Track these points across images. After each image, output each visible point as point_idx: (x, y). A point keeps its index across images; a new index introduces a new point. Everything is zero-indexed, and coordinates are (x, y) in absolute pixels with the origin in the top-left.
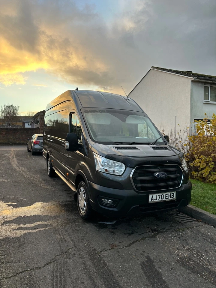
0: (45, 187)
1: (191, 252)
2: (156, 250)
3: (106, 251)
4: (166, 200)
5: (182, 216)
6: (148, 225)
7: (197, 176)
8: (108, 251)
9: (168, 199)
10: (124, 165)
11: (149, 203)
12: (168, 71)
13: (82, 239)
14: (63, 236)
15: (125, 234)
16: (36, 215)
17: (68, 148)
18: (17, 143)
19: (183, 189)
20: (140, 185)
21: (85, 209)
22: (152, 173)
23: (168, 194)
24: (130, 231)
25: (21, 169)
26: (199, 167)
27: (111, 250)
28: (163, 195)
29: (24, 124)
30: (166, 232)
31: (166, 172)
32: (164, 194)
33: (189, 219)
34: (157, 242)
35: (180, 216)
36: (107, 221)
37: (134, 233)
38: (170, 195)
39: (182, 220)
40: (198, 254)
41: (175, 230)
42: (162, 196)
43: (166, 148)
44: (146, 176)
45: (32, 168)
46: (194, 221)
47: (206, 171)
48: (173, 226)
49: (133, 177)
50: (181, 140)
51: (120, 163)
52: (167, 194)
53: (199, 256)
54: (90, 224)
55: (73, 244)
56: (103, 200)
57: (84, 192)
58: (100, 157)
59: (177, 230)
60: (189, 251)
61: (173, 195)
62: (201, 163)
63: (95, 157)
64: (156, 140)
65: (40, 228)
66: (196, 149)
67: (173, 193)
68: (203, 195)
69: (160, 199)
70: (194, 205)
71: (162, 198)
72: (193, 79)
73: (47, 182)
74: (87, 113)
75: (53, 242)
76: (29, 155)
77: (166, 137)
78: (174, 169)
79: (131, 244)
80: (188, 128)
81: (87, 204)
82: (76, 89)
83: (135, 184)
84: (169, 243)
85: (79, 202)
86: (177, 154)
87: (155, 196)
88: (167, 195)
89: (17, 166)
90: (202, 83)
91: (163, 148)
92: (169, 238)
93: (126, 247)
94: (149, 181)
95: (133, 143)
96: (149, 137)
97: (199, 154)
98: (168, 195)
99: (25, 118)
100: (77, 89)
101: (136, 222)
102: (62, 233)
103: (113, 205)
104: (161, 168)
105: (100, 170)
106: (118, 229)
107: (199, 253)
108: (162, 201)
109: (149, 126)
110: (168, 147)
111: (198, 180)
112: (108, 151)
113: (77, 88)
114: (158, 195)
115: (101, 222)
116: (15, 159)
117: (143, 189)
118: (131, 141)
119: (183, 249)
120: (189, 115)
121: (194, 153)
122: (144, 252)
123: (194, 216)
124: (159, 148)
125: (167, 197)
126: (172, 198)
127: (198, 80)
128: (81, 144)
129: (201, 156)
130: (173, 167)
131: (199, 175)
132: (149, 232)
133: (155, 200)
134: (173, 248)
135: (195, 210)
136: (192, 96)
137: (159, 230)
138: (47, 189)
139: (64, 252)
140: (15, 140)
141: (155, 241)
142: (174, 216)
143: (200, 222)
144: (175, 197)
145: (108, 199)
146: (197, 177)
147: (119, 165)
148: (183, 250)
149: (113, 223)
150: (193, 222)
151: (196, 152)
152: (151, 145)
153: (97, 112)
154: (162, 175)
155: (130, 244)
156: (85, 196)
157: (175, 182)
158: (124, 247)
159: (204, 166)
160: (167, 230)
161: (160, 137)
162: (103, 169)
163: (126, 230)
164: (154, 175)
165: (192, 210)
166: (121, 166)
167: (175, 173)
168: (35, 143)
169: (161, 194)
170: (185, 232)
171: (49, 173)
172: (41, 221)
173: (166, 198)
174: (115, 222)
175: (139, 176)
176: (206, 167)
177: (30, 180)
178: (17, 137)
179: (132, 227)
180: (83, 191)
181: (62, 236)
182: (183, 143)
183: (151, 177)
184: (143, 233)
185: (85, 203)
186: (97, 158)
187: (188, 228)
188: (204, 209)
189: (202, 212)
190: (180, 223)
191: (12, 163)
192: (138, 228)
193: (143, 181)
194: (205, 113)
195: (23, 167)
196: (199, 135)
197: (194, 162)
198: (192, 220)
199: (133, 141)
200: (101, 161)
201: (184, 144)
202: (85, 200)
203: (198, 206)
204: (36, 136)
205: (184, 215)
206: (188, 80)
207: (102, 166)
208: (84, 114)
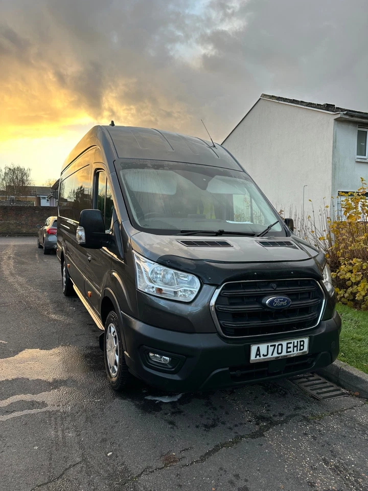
0: (53, 316)
1: (341, 477)
2: (264, 470)
3: (151, 472)
4: (287, 356)
5: (317, 382)
6: (248, 404)
7: (344, 297)
8: (157, 473)
9: (292, 353)
10: (197, 280)
11: (251, 362)
12: (292, 103)
13: (104, 440)
14: (63, 431)
15: (197, 427)
16: (17, 379)
17: (84, 241)
18: (22, 233)
19: (323, 331)
20: (230, 324)
21: (116, 370)
22: (259, 298)
23: (292, 341)
24: (208, 418)
25: (17, 281)
26: (349, 279)
27: (163, 471)
28: (282, 345)
29: (39, 200)
30: (286, 421)
31: (289, 295)
32: (284, 343)
33: (331, 389)
34: (267, 448)
35: (314, 382)
36: (161, 395)
37: (217, 425)
38: (296, 345)
39: (319, 391)
40: (359, 483)
41: (304, 417)
42: (280, 347)
43: (288, 244)
44: (245, 305)
45: (37, 278)
46: (343, 394)
47: (362, 287)
48: (299, 408)
49: (217, 306)
50: (314, 230)
51: (190, 276)
52: (291, 343)
53: (362, 487)
54: (125, 402)
55: (81, 452)
56: (151, 354)
57: (116, 334)
58: (146, 262)
59: (310, 417)
60: (338, 474)
61: (303, 345)
62: (352, 273)
63: (136, 260)
64: (269, 228)
65: (18, 411)
66: (342, 245)
67: (303, 341)
68: (360, 336)
69: (275, 355)
70: (343, 359)
71: (280, 351)
72: (339, 116)
73: (58, 306)
74: (126, 171)
75: (36, 448)
76: (39, 255)
77: (289, 222)
78: (307, 288)
79: (209, 454)
80: (327, 207)
81: (120, 359)
82: (110, 123)
83: (222, 322)
84: (292, 450)
85: (108, 353)
86: (313, 256)
87: (263, 347)
88: (289, 345)
89: (12, 274)
90: (355, 123)
91: (281, 244)
92: (292, 438)
93: (197, 462)
94: (252, 315)
95: (221, 233)
96: (254, 220)
97: (347, 255)
98: (291, 345)
99: (43, 190)
100: (113, 124)
101: (223, 398)
102: (62, 423)
103: (170, 367)
104: (278, 286)
105: (146, 291)
106: (184, 415)
107: (360, 480)
108: (278, 357)
109: (254, 200)
110: (292, 242)
111: (344, 304)
112: (165, 249)
113: (112, 122)
114: (271, 346)
115: (149, 398)
116: (11, 262)
117: (238, 331)
118: (216, 228)
119: (324, 467)
120: (330, 184)
121: (339, 253)
122: (237, 476)
123: (342, 383)
124: (274, 244)
125: (289, 350)
126: (300, 350)
127: (347, 117)
128: (111, 233)
129: (354, 259)
130: (302, 283)
131: (346, 295)
132: (250, 421)
133: (264, 355)
134: (302, 466)
135: (345, 372)
136: (336, 147)
137: (271, 417)
138: (55, 320)
139: (57, 474)
140: (20, 227)
141: (262, 445)
142: (301, 382)
143: (357, 396)
144: (306, 349)
145: (161, 355)
146: (343, 300)
147: (186, 279)
148: (325, 473)
149: (176, 400)
150: (342, 398)
151: (341, 251)
152: (258, 236)
153: (149, 167)
154: (280, 301)
155: (207, 454)
156: (118, 343)
157: (307, 316)
158: (192, 463)
159: (358, 279)
160: (287, 417)
161: (276, 221)
162: (153, 287)
163: (202, 416)
164: (263, 301)
165: (339, 370)
166: (191, 283)
167: (309, 298)
168: (49, 233)
169: (277, 344)
170: (327, 424)
171: (64, 289)
172: (25, 392)
173: (287, 352)
174: (179, 396)
175: (231, 304)
176: (362, 281)
177: (27, 302)
178: (23, 222)
179: (215, 409)
180: (114, 332)
181: (60, 433)
182: (317, 235)
183: (255, 307)
184: (236, 426)
185: (117, 358)
186: (141, 264)
187: (332, 413)
188: (363, 370)
189: (361, 376)
190: (315, 398)
191: (4, 267)
192: (227, 413)
193: (237, 316)
194: (361, 178)
195: (22, 276)
196: (350, 220)
197: (338, 270)
198: (338, 392)
199: (221, 229)
200: (149, 270)
201: (319, 237)
202: (117, 351)
203: (350, 363)
204: (51, 219)
205: (323, 380)
206: (329, 118)
207: (150, 280)
208: (121, 173)
